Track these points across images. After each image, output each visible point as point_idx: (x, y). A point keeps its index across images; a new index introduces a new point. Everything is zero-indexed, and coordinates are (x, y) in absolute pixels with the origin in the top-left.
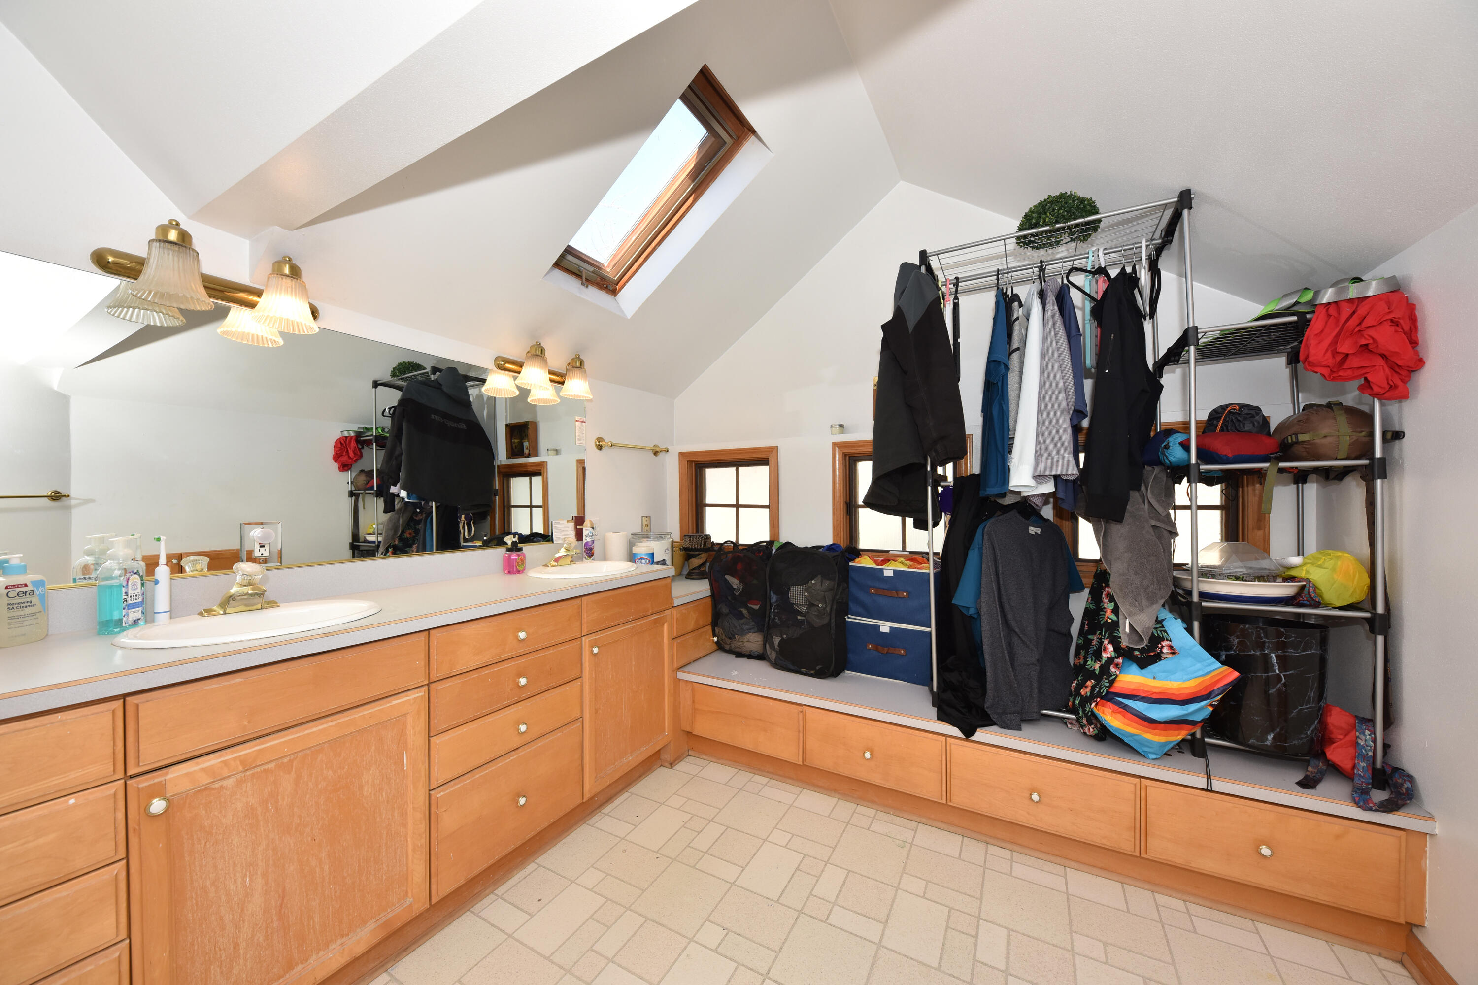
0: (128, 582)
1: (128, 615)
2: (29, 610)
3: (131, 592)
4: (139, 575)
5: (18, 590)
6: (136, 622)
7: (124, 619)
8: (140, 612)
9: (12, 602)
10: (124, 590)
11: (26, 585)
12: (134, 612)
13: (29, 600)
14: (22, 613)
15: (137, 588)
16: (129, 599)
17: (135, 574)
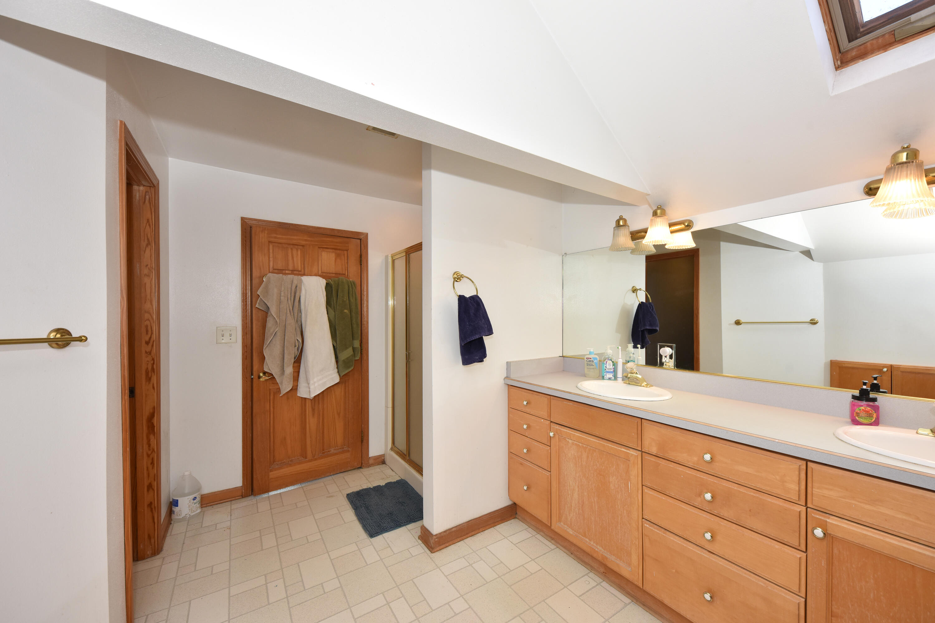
0: (606, 363)
1: (606, 375)
2: (592, 367)
3: (608, 367)
4: (612, 361)
5: (589, 360)
6: (610, 379)
7: (605, 376)
8: (612, 375)
9: (588, 363)
10: (605, 365)
11: (591, 359)
12: (609, 375)
13: (592, 363)
14: (590, 367)
15: (611, 366)
16: (607, 369)
17: (610, 360)
